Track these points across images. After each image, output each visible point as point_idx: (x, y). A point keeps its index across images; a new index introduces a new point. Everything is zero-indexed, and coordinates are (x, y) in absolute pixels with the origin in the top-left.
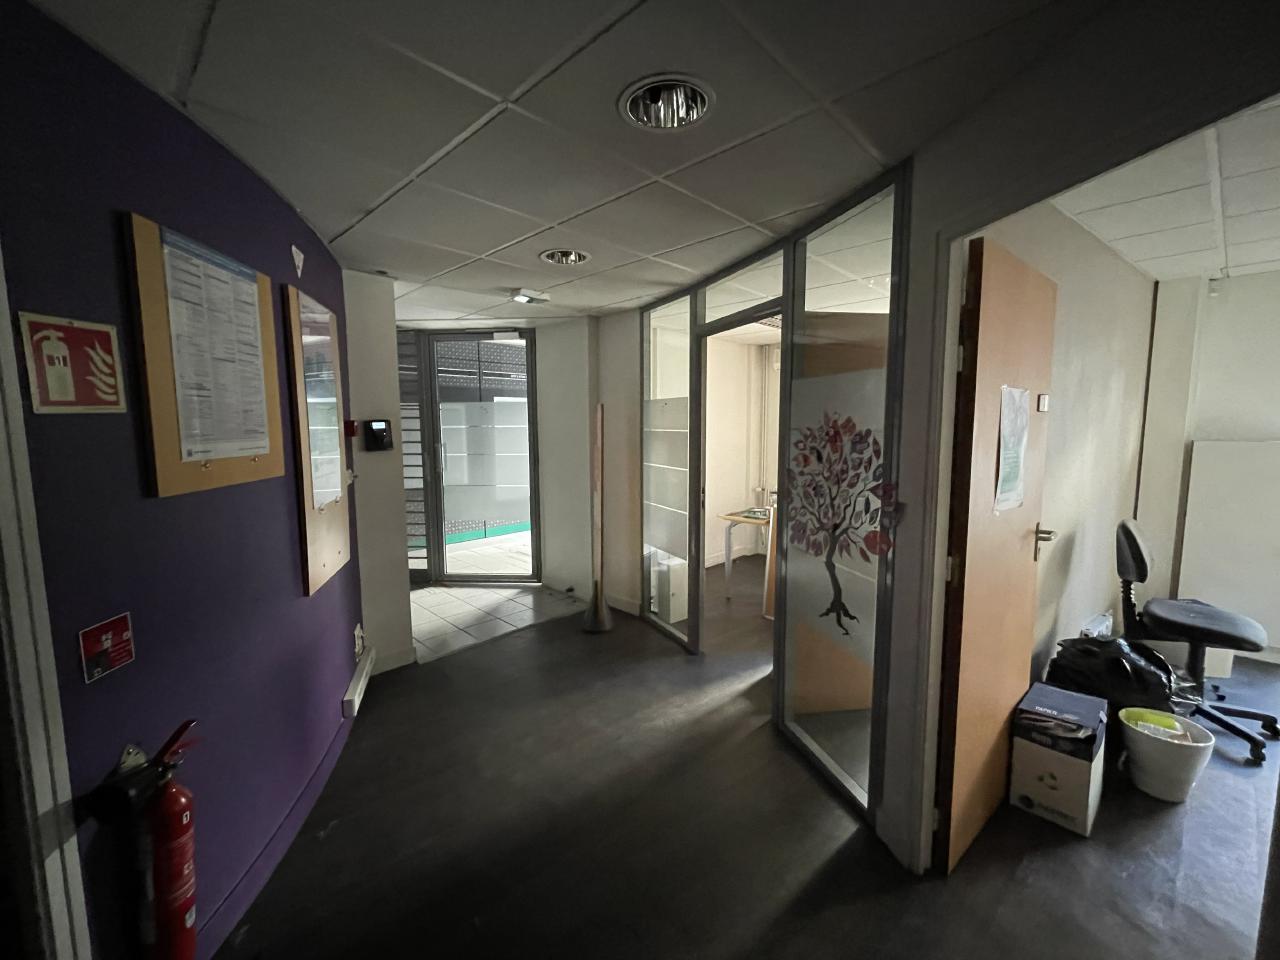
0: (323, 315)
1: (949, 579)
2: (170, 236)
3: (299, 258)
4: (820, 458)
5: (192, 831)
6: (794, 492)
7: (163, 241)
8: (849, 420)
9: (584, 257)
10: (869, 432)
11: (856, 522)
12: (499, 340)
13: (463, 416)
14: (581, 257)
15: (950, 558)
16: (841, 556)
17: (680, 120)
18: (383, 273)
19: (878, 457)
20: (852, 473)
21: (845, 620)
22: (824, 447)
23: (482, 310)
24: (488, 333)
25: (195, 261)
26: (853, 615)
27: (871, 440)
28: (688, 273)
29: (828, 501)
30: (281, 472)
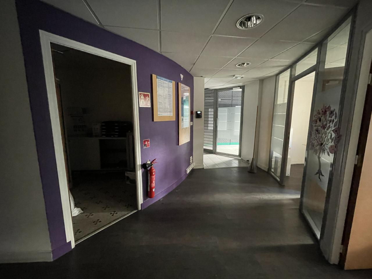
0: (188, 88)
1: (356, 163)
2: (158, 77)
3: (182, 76)
4: (320, 120)
5: (155, 176)
6: (312, 132)
7: (157, 78)
8: (329, 107)
9: (249, 64)
10: (334, 110)
11: (327, 142)
12: (235, 90)
13: (227, 111)
14: (248, 64)
15: (357, 156)
16: (322, 154)
17: (254, 24)
18: (202, 76)
19: (336, 119)
20: (328, 125)
21: (321, 176)
22: (322, 116)
23: (229, 82)
24: (231, 88)
25: (162, 80)
26: (323, 174)
27: (334, 113)
28: (287, 62)
29: (321, 135)
30: (174, 120)
